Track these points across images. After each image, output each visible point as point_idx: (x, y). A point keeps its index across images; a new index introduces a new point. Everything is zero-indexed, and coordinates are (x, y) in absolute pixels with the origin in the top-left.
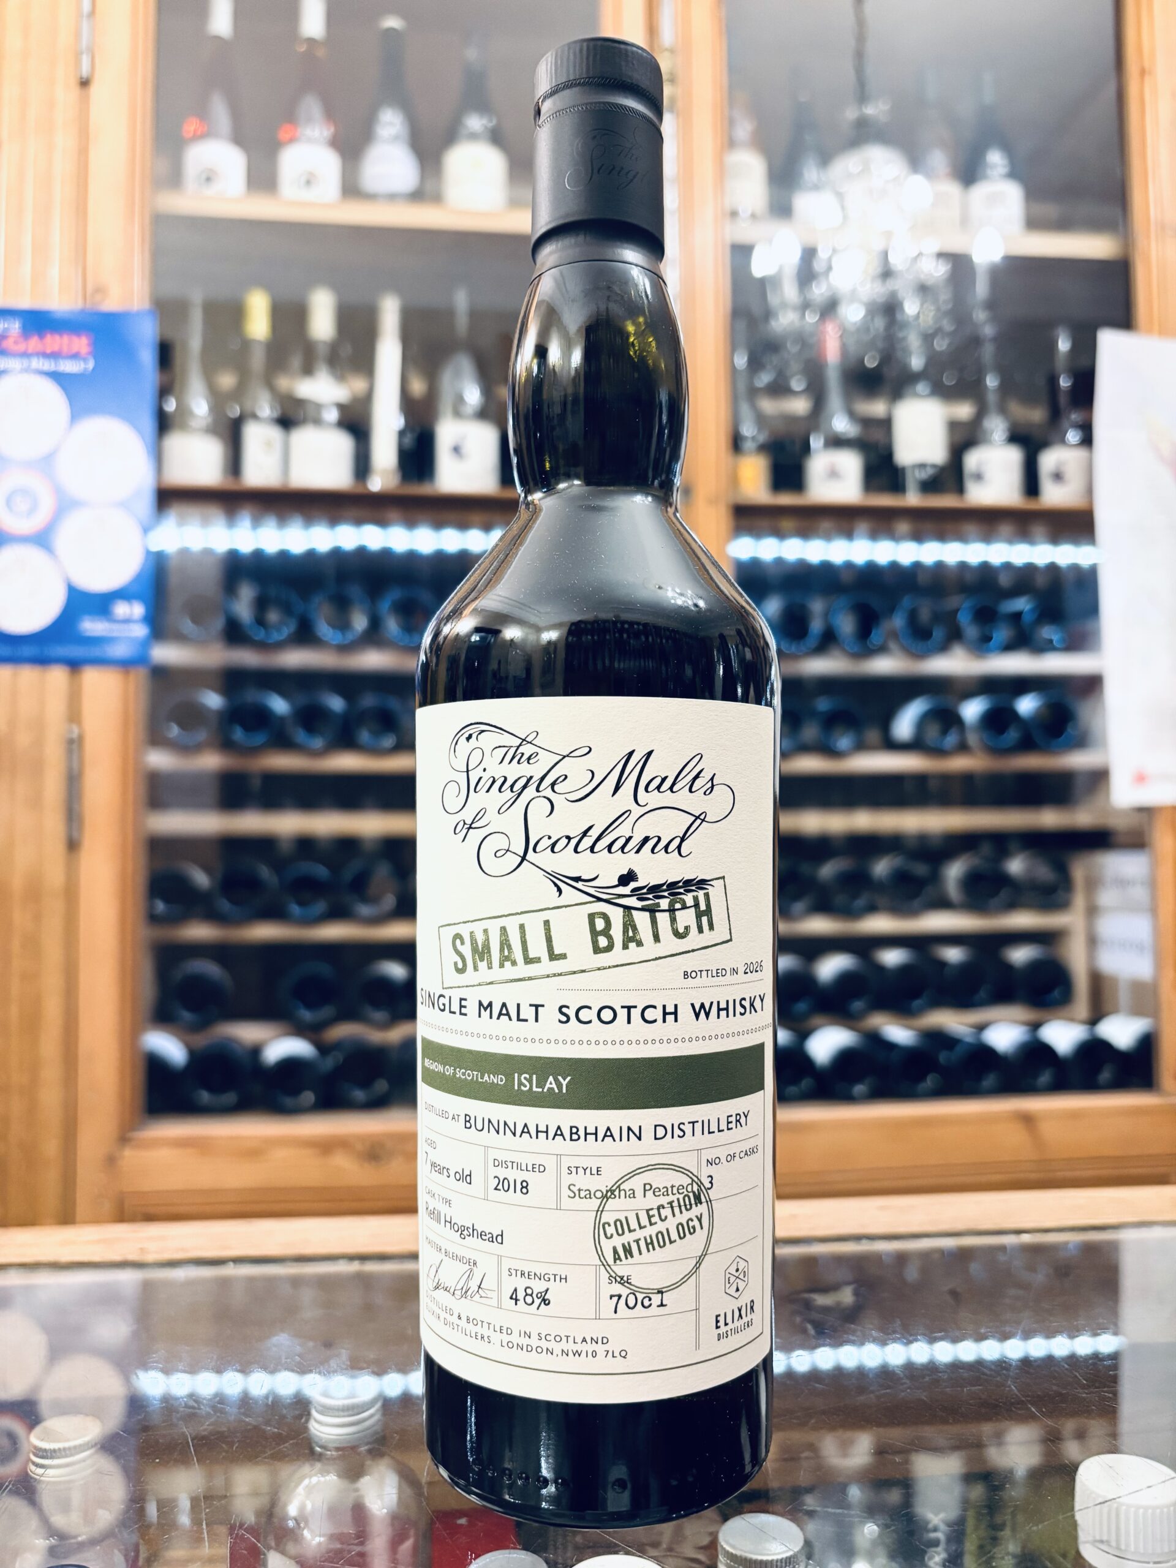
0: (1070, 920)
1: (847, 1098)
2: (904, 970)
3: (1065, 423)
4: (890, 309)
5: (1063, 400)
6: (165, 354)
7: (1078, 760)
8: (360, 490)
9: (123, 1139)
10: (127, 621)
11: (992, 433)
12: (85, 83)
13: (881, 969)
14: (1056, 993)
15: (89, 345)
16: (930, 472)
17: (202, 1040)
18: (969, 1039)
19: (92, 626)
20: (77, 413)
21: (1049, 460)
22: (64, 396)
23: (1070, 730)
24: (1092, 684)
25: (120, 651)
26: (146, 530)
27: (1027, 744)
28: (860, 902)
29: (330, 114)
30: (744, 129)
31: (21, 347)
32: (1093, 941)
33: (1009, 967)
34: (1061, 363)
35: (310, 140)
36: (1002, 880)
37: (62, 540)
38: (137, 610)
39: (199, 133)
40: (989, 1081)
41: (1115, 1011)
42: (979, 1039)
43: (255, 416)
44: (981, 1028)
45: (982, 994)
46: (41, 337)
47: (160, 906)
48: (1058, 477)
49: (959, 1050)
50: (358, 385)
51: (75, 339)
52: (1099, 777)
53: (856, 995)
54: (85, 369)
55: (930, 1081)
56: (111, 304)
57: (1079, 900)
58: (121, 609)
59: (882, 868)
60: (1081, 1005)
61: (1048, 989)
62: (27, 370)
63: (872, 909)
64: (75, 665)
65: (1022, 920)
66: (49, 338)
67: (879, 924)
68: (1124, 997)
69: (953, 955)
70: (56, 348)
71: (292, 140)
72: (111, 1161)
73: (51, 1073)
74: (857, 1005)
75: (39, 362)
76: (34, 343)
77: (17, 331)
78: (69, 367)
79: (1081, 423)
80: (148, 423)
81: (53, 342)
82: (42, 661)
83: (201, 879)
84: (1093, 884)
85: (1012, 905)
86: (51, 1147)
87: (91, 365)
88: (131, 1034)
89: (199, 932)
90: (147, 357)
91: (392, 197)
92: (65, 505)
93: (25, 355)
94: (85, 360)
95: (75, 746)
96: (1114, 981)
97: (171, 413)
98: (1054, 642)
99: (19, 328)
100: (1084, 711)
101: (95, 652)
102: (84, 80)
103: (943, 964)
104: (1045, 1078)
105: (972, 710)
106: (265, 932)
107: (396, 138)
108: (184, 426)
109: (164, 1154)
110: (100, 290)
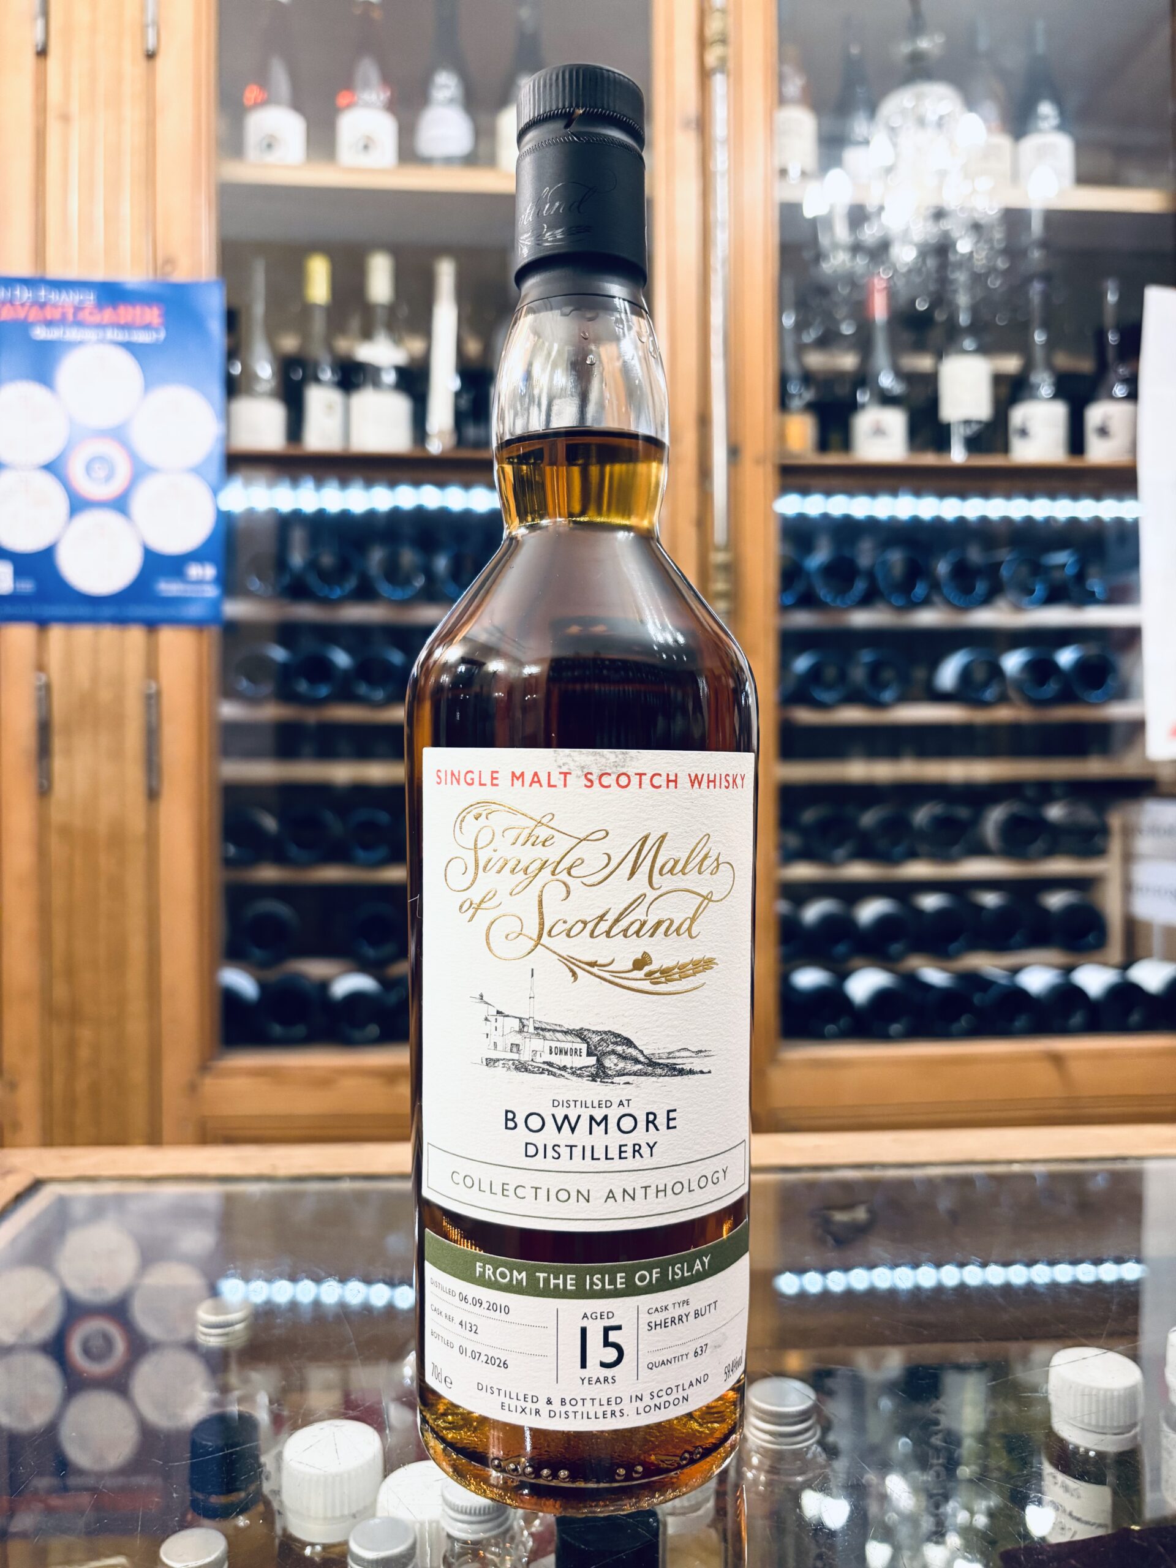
0: (1107, 867)
1: (884, 1036)
2: (940, 914)
3: (1112, 376)
4: (942, 249)
5: (1111, 355)
6: (233, 319)
7: (1118, 711)
8: (418, 453)
9: (204, 1068)
10: (200, 582)
11: (1039, 387)
12: (151, 56)
13: (920, 913)
14: (1091, 938)
15: (160, 316)
16: (975, 428)
17: (273, 975)
18: (1003, 981)
19: (168, 588)
20: (150, 383)
21: (1096, 414)
22: (138, 366)
23: (1110, 682)
24: (1131, 637)
25: (195, 611)
26: (215, 491)
27: (1067, 697)
28: (899, 850)
29: (387, 79)
30: (794, 86)
31: (96, 318)
32: (1128, 888)
33: (1045, 912)
34: (1109, 317)
35: (368, 105)
36: (1042, 826)
37: (138, 504)
38: (209, 572)
39: (259, 100)
40: (1020, 1022)
41: (1148, 955)
42: (1013, 982)
43: (317, 380)
44: (1015, 971)
45: (1018, 938)
46: (115, 308)
47: (232, 850)
48: (1103, 432)
49: (992, 993)
50: (416, 346)
51: (147, 310)
52: (1137, 728)
53: (895, 938)
54: (157, 339)
55: (964, 1022)
56: (181, 275)
57: (1115, 846)
58: (195, 571)
59: (922, 816)
60: (1115, 950)
61: (1083, 934)
62: (102, 341)
63: (913, 855)
64: (151, 625)
65: (1061, 866)
66: (122, 310)
67: (918, 870)
68: (1157, 942)
69: (990, 899)
70: (129, 319)
71: (349, 106)
72: (193, 1088)
73: (137, 1006)
74: (895, 948)
75: (113, 333)
76: (108, 314)
77: (92, 303)
78: (142, 337)
79: (1128, 377)
80: (217, 389)
81: (126, 313)
82: (121, 621)
83: (270, 823)
84: (1129, 832)
85: (1050, 852)
86: (138, 1074)
87: (162, 335)
88: (208, 973)
89: (268, 874)
90: (216, 327)
91: (449, 161)
92: (140, 471)
93: (100, 326)
94: (157, 330)
95: (153, 701)
96: (1148, 926)
97: (237, 376)
98: (1097, 594)
99: (94, 299)
100: (1124, 663)
101: (171, 611)
102: (150, 53)
103: (980, 909)
104: (1077, 1019)
105: (1013, 662)
106: (333, 874)
107: (451, 101)
108: (250, 392)
109: (240, 1084)
110: (169, 261)
